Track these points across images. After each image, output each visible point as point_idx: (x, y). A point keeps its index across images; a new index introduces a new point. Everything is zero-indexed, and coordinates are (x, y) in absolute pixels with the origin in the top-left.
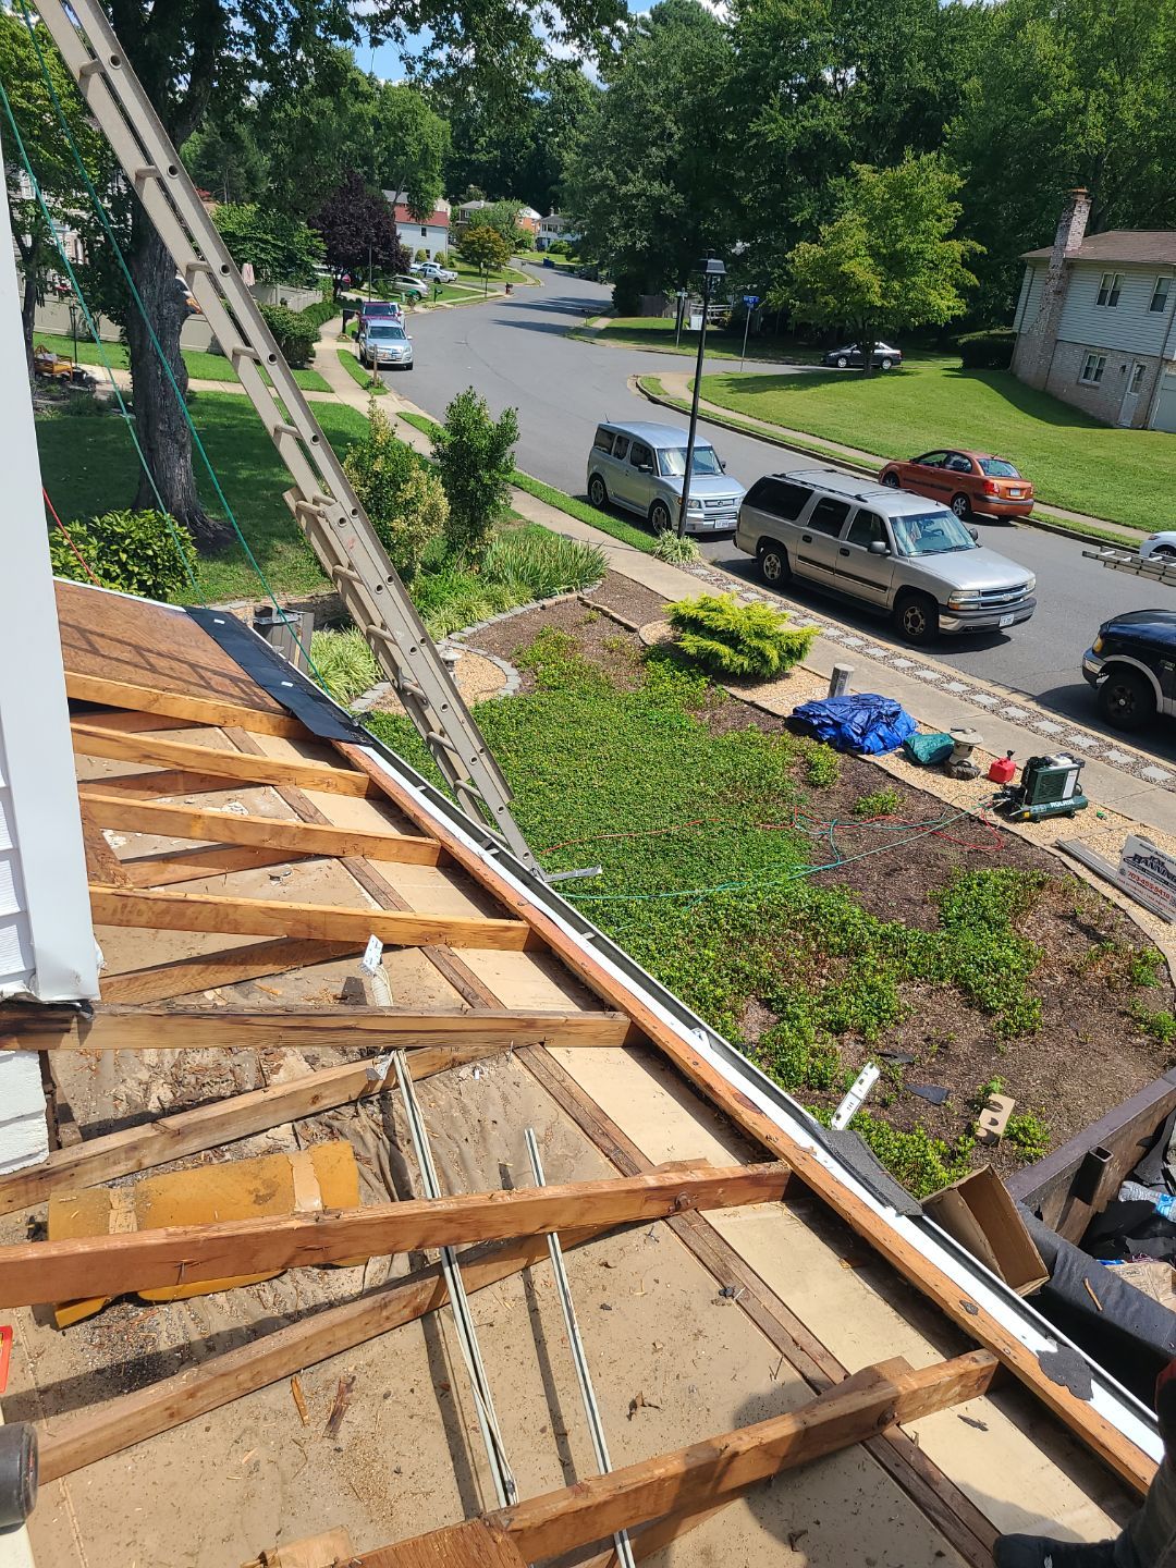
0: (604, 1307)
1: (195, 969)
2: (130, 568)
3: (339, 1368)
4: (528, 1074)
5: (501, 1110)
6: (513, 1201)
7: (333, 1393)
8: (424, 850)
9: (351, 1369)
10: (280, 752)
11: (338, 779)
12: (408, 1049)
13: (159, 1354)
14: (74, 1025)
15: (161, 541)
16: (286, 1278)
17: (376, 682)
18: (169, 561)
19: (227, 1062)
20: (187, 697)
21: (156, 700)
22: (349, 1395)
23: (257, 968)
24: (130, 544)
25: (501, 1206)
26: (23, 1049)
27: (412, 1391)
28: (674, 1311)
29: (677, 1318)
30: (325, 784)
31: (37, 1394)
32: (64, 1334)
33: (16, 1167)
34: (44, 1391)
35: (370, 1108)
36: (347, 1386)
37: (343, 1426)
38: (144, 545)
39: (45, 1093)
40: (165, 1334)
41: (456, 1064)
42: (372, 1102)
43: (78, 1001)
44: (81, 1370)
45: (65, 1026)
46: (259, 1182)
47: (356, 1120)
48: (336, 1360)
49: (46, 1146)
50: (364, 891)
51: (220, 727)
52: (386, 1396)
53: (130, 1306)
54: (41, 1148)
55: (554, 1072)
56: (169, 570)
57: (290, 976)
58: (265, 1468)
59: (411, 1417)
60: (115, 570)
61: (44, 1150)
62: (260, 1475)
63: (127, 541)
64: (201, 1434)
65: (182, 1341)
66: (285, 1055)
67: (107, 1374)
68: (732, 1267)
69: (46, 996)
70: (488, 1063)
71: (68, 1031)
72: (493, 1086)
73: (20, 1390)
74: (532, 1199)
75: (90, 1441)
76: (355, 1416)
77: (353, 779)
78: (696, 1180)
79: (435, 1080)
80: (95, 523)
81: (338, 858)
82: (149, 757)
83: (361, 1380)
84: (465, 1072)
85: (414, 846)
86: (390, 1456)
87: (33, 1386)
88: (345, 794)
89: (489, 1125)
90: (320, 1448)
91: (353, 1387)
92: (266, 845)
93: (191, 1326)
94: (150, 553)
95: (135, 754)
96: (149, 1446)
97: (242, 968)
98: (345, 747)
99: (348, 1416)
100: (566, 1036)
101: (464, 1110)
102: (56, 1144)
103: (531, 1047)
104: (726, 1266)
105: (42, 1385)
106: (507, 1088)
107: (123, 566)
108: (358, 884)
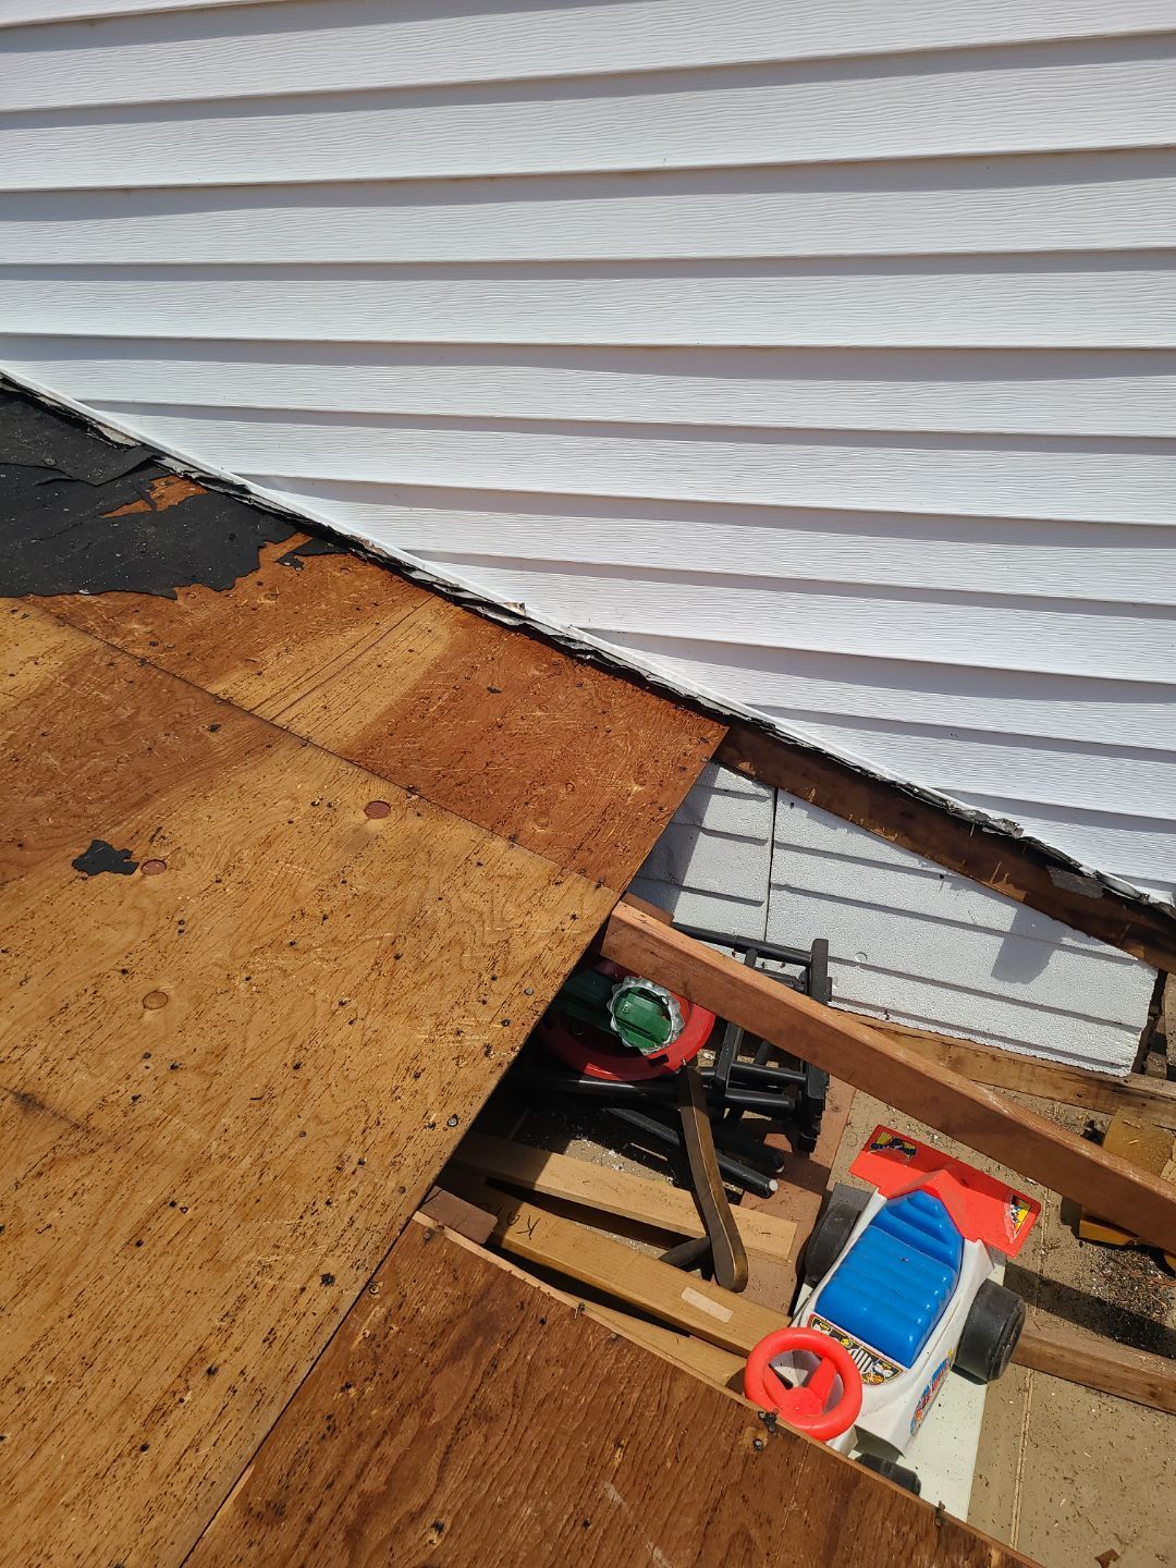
26: (1146, 961)
31: (1038, 1281)
33: (1097, 1068)
34: (1046, 1283)
39: (1150, 1014)
49: (1131, 1064)
53: (1152, 1263)
54: (1125, 1063)
61: (1127, 1066)
67: (1105, 1309)
73: (1026, 1267)
75: (1069, 1358)
87: (1037, 1271)
96: (1121, 1405)
102: (1140, 1067)
105: (1045, 1275)
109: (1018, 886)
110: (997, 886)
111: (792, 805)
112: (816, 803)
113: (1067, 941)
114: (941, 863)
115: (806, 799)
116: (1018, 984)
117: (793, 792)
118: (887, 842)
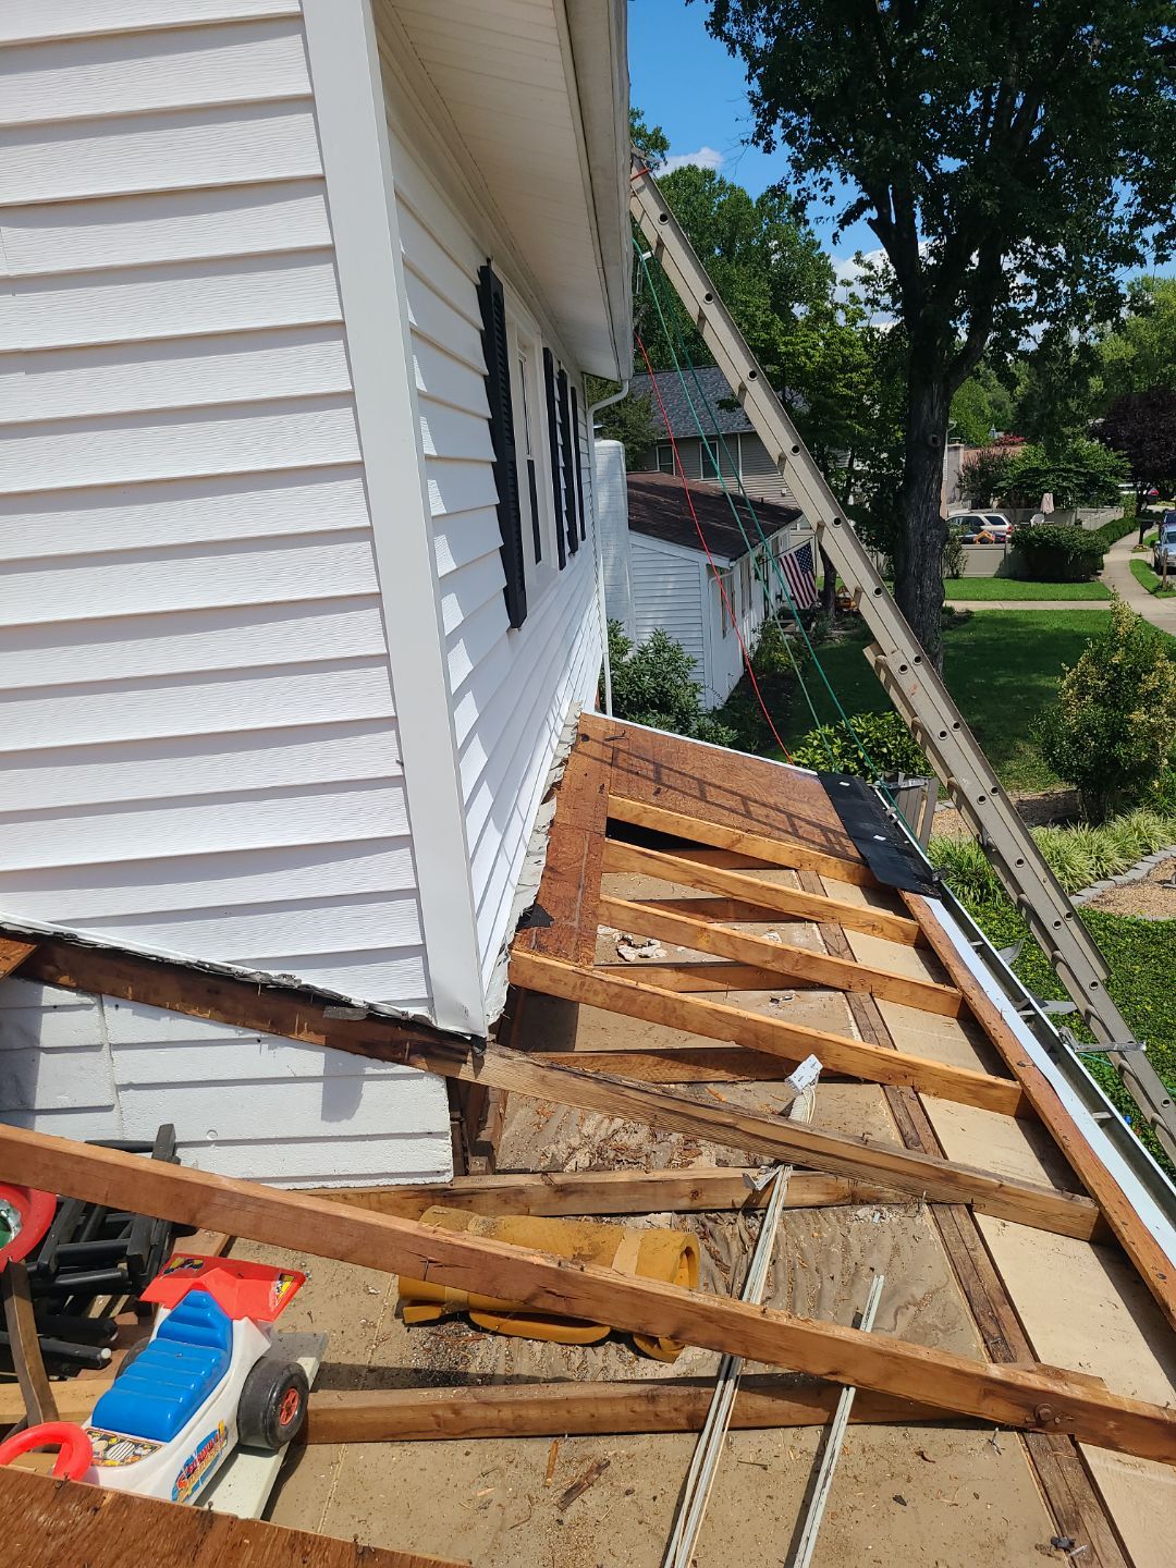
0: (899, 1499)
1: (651, 1059)
2: (866, 764)
3: (602, 1447)
4: (935, 1231)
5: (887, 1260)
6: (789, 1324)
7: (584, 1469)
8: (940, 997)
9: (610, 1453)
10: (849, 896)
11: (886, 926)
12: (797, 1167)
13: (467, 1373)
14: (469, 1058)
15: (896, 740)
16: (600, 1350)
17: (1096, 880)
18: (902, 758)
19: (647, 1148)
20: (767, 839)
21: (739, 841)
22: (596, 1476)
23: (711, 1071)
24: (867, 743)
25: (772, 1324)
26: (430, 1070)
27: (655, 1498)
28: (983, 1538)
29: (982, 1546)
30: (873, 927)
31: (365, 1371)
32: (408, 1331)
33: (428, 1180)
34: (372, 1370)
35: (752, 1221)
36: (600, 1468)
37: (577, 1502)
38: (880, 744)
39: (452, 1119)
40: (479, 1360)
41: (856, 1200)
42: (756, 1216)
43: (471, 1035)
44: (405, 1364)
45: (462, 1057)
46: (586, 1242)
47: (731, 1226)
48: (602, 1440)
49: (451, 1167)
50: (853, 1024)
51: (796, 870)
52: (628, 1493)
53: (466, 1326)
54: (445, 1168)
55: (967, 1239)
56: (901, 766)
57: (741, 1087)
58: (493, 1508)
59: (640, 1523)
60: (853, 766)
61: (449, 1171)
62: (486, 1512)
63: (866, 740)
64: (460, 1456)
65: (488, 1371)
66: (701, 1154)
67: (421, 1375)
68: (1086, 1518)
69: (443, 1024)
70: (895, 1209)
71: (465, 1062)
72: (888, 1234)
73: (357, 1363)
74: (814, 1331)
76: (592, 1498)
77: (905, 926)
78: (1069, 1394)
79: (829, 1213)
80: (841, 726)
81: (844, 991)
82: (701, 882)
83: (614, 1467)
84: (863, 1211)
85: (929, 992)
86: (602, 1550)
87: (367, 1363)
88: (893, 939)
89: (865, 1270)
90: (546, 1513)
91: (604, 1471)
92: (769, 966)
93: (502, 1360)
94: (885, 750)
95: (689, 878)
97: (695, 1068)
98: (907, 896)
99: (585, 1496)
100: (1000, 1205)
101: (847, 1249)
102: (462, 1168)
103: (952, 1207)
104: (1078, 1513)
105: (372, 1364)
106: (904, 1241)
107: (860, 762)
108: (851, 1017)
109: (317, 1033)
110: (301, 1036)
111: (117, 1006)
112: (136, 999)
113: (369, 1071)
114: (253, 1028)
115: (126, 998)
116: (344, 1121)
117: (113, 994)
118: (204, 1020)
